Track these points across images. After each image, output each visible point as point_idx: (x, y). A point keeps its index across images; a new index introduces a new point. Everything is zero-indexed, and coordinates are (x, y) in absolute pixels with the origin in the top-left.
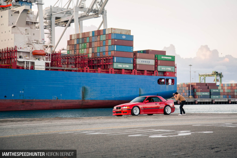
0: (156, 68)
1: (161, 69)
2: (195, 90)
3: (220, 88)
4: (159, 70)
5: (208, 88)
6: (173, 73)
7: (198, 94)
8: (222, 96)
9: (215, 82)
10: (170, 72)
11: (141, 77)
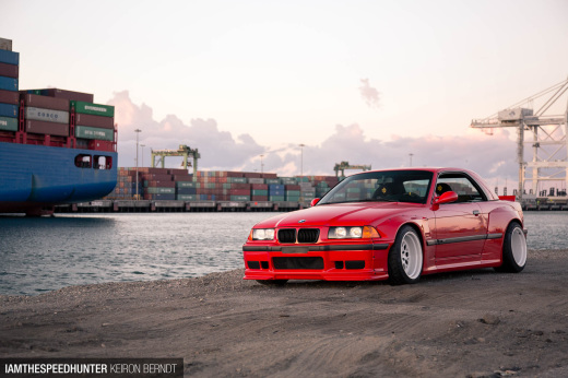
0: (72, 130)
1: (82, 132)
2: (146, 183)
3: (195, 179)
4: (78, 135)
5: (173, 179)
6: (110, 144)
7: (153, 190)
8: (198, 196)
9: (182, 168)
10: (102, 141)
11: (37, 149)
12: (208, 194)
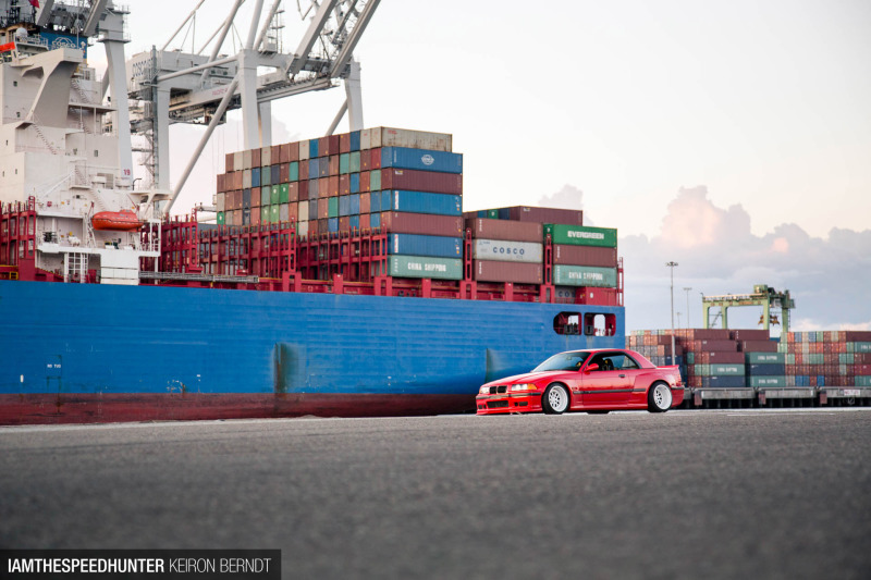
0: (547, 273)
1: (564, 276)
2: (691, 356)
3: (782, 347)
4: (558, 281)
5: (739, 348)
6: (612, 292)
7: (703, 370)
8: (791, 379)
9: (762, 327)
10: (598, 288)
11: (494, 306)
12: (810, 374)
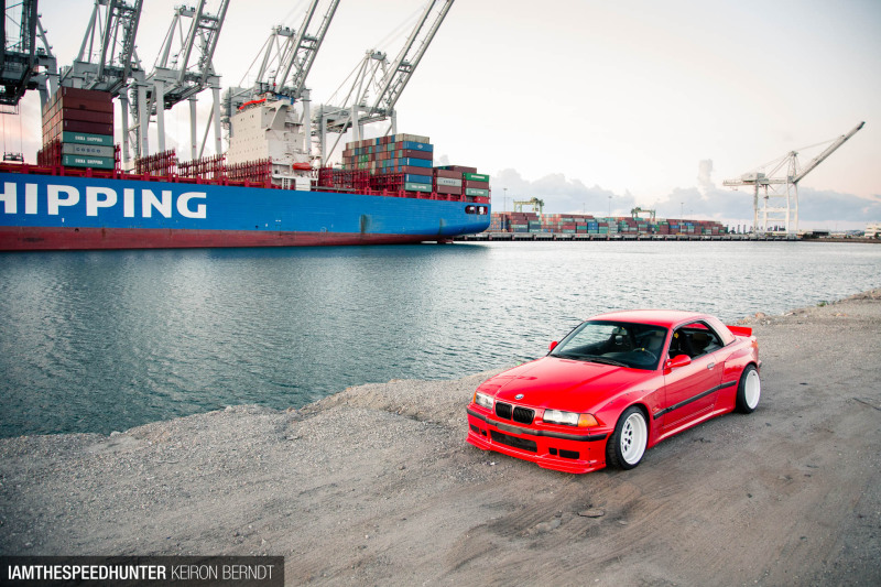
0: (463, 191)
1: (470, 192)
2: (510, 221)
3: (540, 219)
4: (467, 194)
5: (526, 219)
6: (486, 199)
7: (513, 226)
8: (542, 230)
9: (534, 212)
10: (482, 197)
11: (443, 202)
12: (549, 229)
